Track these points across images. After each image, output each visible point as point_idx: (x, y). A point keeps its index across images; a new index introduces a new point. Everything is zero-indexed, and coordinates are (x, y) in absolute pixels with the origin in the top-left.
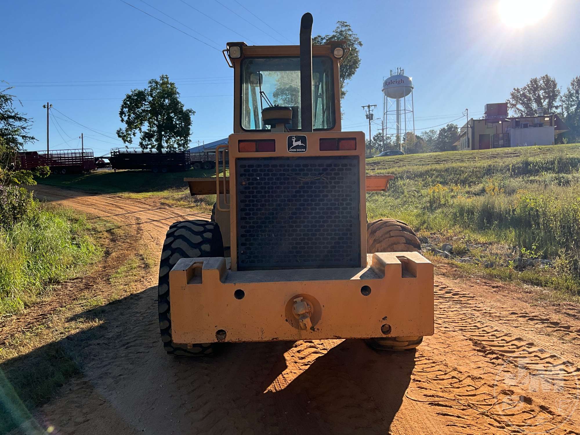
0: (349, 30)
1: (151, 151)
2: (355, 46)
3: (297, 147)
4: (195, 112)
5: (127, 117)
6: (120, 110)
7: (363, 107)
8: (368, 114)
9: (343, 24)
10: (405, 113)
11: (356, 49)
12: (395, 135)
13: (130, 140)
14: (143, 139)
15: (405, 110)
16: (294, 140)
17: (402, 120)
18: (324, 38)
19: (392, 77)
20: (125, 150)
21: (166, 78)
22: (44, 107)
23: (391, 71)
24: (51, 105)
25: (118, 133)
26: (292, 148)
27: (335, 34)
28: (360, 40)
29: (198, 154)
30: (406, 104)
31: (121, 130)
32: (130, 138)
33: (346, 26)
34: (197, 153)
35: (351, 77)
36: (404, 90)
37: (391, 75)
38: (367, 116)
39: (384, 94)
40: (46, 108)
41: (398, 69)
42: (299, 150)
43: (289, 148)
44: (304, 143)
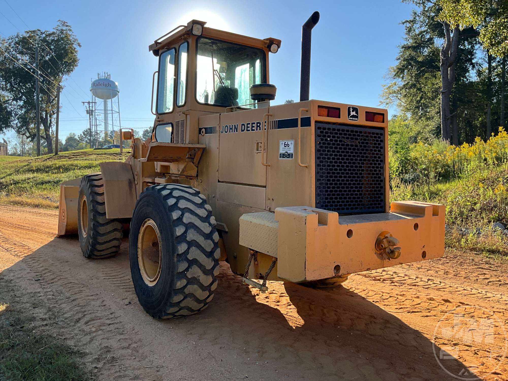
0: (70, 30)
2: (74, 46)
3: (353, 116)
7: (83, 103)
8: (88, 109)
9: (64, 24)
10: (112, 113)
11: (75, 49)
12: (103, 132)
15: (112, 110)
16: (351, 110)
17: (109, 119)
18: (44, 33)
19: (100, 80)
23: (98, 74)
26: (350, 117)
27: (55, 31)
28: (79, 42)
30: (113, 105)
33: (67, 26)
35: (70, 74)
36: (111, 93)
37: (98, 78)
38: (87, 111)
39: (92, 94)
41: (105, 73)
42: (354, 119)
43: (348, 116)
44: (357, 113)
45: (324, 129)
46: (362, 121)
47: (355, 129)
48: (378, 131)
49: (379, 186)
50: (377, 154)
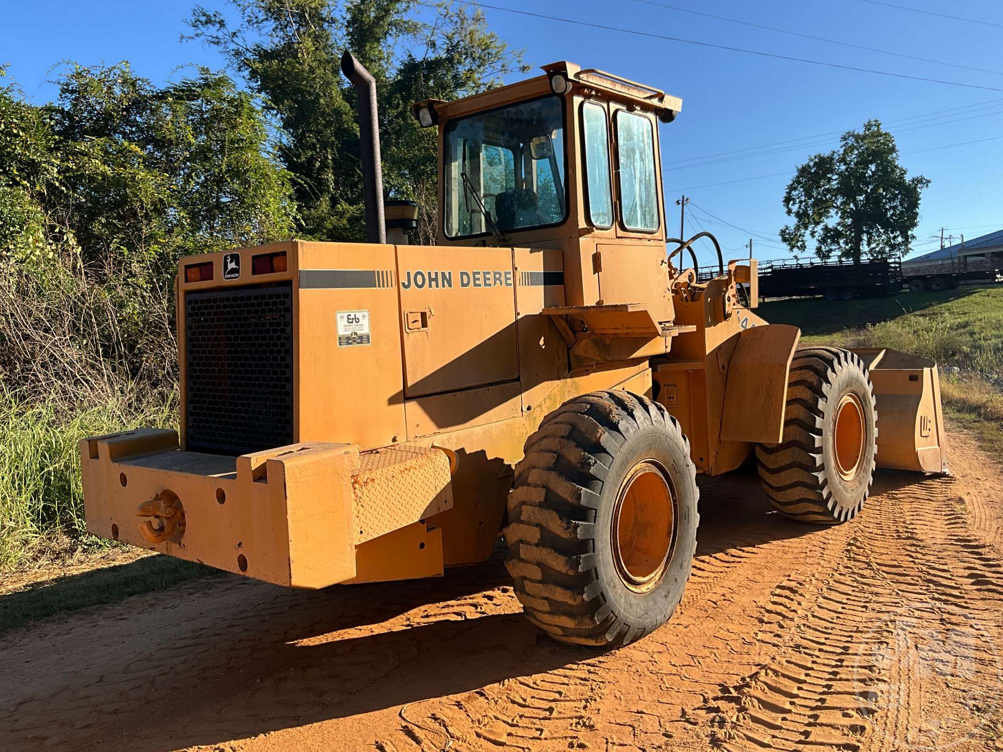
1: (841, 262)
3: (233, 271)
4: (929, 181)
5: (797, 206)
6: (785, 195)
13: (801, 246)
14: (823, 241)
16: (228, 261)
20: (794, 262)
21: (875, 125)
22: (678, 203)
24: (687, 199)
25: (783, 233)
26: (228, 274)
29: (950, 261)
31: (787, 229)
32: (802, 241)
34: (947, 259)
40: (681, 205)
42: (233, 276)
43: (225, 272)
44: (237, 264)
45: (196, 302)
46: (246, 276)
47: (241, 294)
48: (280, 290)
49: (283, 404)
50: (279, 338)
